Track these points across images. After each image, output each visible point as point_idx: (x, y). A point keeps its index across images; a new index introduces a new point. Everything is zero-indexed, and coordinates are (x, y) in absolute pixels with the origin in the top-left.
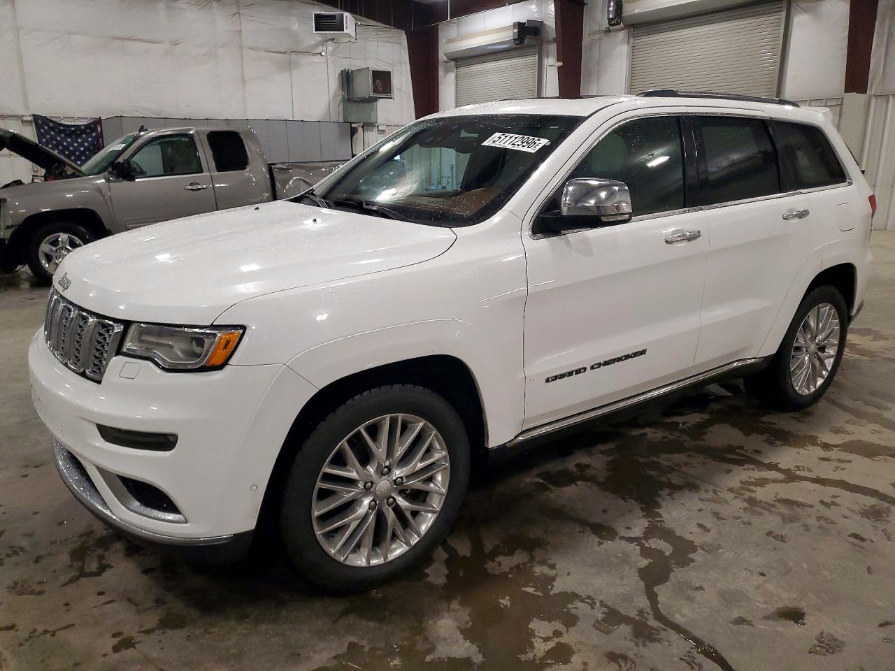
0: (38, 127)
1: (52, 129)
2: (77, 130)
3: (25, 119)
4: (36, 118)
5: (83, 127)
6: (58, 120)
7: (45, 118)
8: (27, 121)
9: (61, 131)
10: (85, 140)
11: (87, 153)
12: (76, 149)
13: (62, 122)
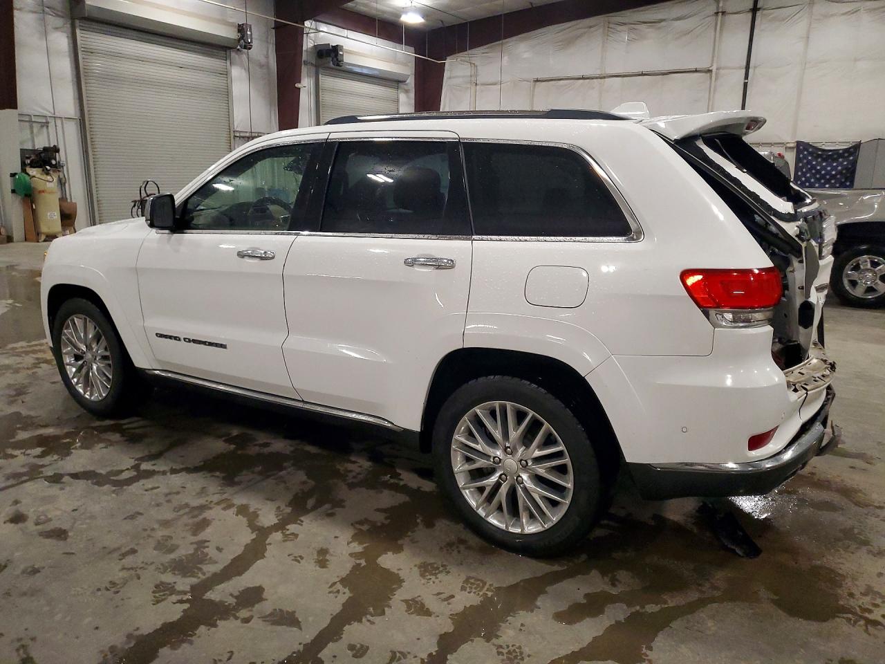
0: (798, 153)
1: (811, 154)
2: (835, 154)
3: (788, 145)
4: (799, 143)
5: (841, 152)
6: (818, 145)
7: (808, 144)
8: (790, 148)
9: (819, 156)
10: (841, 164)
11: (838, 176)
12: (828, 173)
13: (824, 147)
